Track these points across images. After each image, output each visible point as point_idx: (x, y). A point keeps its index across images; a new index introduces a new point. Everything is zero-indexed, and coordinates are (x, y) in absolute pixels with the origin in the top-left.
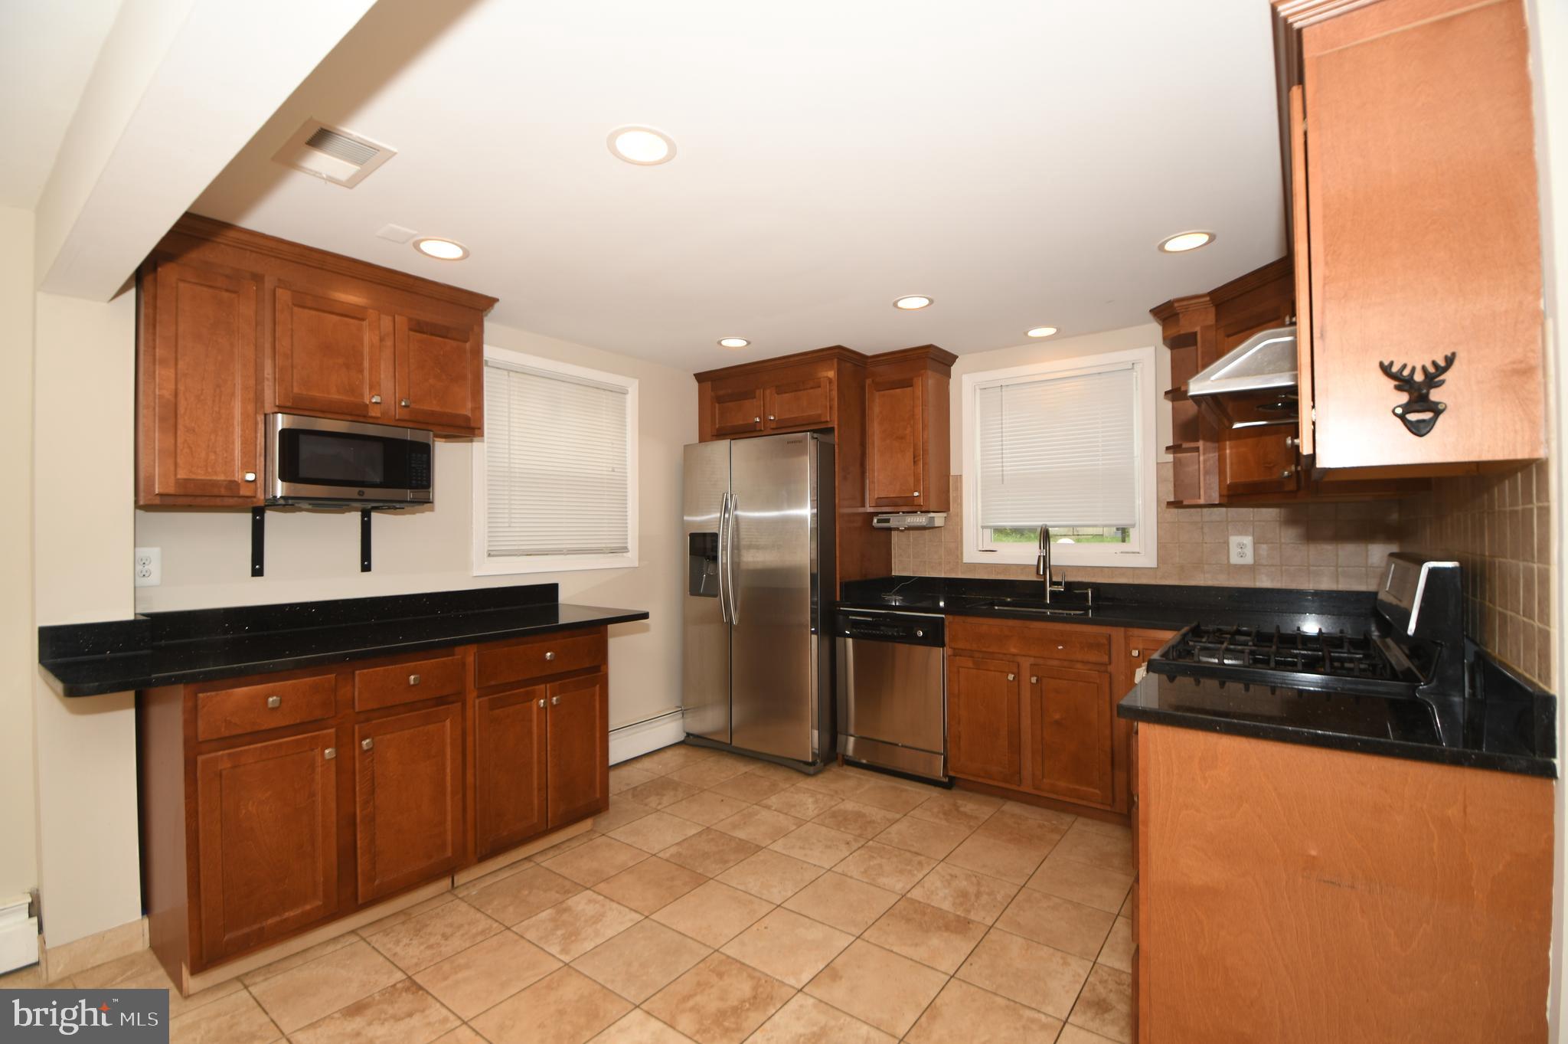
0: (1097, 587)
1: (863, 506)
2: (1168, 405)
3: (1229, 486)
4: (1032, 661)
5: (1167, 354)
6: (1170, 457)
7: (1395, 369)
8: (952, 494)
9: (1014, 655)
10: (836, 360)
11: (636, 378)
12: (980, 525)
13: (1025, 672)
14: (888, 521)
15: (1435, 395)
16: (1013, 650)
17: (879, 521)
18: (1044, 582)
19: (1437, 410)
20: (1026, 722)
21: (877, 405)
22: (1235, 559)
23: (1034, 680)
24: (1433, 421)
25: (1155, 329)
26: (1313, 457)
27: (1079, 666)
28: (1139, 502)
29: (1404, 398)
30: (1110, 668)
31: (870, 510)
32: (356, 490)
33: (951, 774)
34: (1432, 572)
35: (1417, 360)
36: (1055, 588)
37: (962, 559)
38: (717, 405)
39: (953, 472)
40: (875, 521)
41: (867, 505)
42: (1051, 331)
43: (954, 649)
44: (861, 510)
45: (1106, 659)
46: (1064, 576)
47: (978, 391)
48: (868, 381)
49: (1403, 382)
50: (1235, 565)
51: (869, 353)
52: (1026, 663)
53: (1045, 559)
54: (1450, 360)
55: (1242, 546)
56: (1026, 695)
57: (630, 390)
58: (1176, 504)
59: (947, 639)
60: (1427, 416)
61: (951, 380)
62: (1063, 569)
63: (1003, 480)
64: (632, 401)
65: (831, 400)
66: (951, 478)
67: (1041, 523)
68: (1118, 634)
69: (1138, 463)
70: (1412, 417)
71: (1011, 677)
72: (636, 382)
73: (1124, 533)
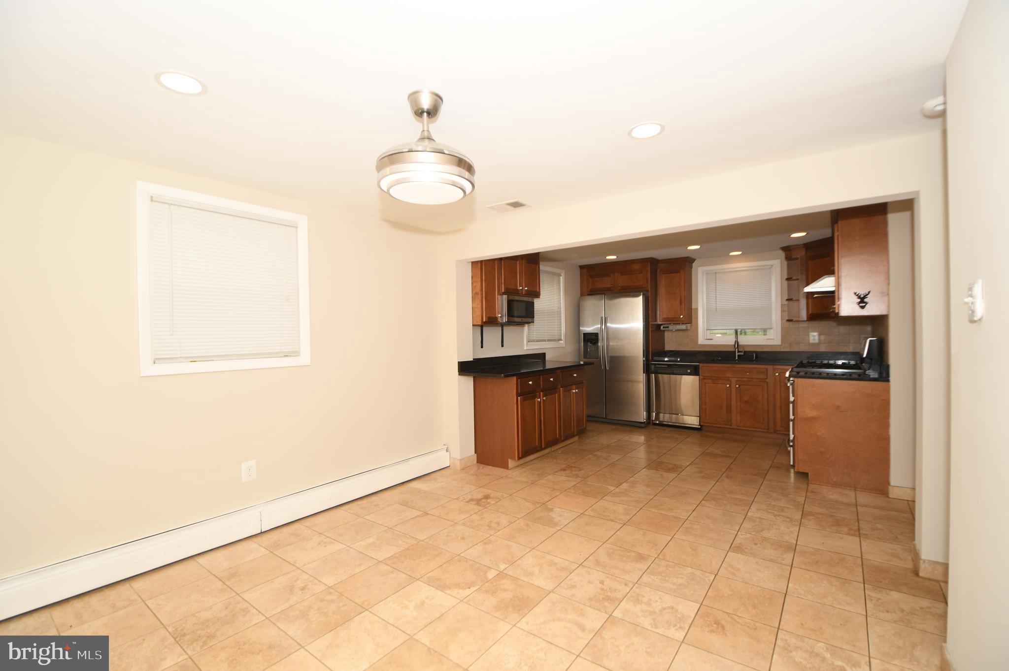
0: (757, 353)
1: (656, 321)
2: (786, 283)
3: (811, 314)
4: (736, 379)
5: (785, 263)
6: (786, 303)
7: (857, 294)
8: (693, 317)
9: (729, 377)
10: (649, 263)
11: (563, 269)
12: (705, 329)
13: (733, 384)
14: (668, 327)
15: (866, 300)
16: (730, 376)
17: (663, 327)
18: (735, 351)
19: (866, 303)
20: (734, 402)
21: (662, 281)
22: (811, 341)
23: (737, 386)
24: (865, 306)
25: (782, 254)
26: (838, 313)
27: (755, 380)
28: (774, 318)
29: (859, 300)
30: (767, 380)
31: (660, 323)
32: (521, 319)
33: (702, 424)
34: (870, 341)
35: (862, 292)
36: (740, 354)
37: (698, 343)
38: (591, 279)
39: (693, 307)
40: (662, 327)
41: (658, 320)
42: (740, 253)
43: (704, 376)
44: (655, 323)
45: (765, 377)
46: (744, 348)
47: (705, 274)
48: (659, 270)
49: (859, 297)
50: (812, 343)
51: (660, 259)
52: (734, 380)
53: (737, 342)
54: (869, 292)
55: (814, 336)
56: (734, 392)
57: (562, 274)
58: (788, 320)
59: (700, 373)
60: (864, 304)
61: (693, 269)
62: (744, 346)
63: (716, 310)
64: (562, 279)
65: (647, 279)
66: (693, 310)
67: (735, 328)
68: (770, 368)
69: (773, 304)
70: (861, 305)
71: (728, 386)
72: (564, 271)
73: (765, 331)
